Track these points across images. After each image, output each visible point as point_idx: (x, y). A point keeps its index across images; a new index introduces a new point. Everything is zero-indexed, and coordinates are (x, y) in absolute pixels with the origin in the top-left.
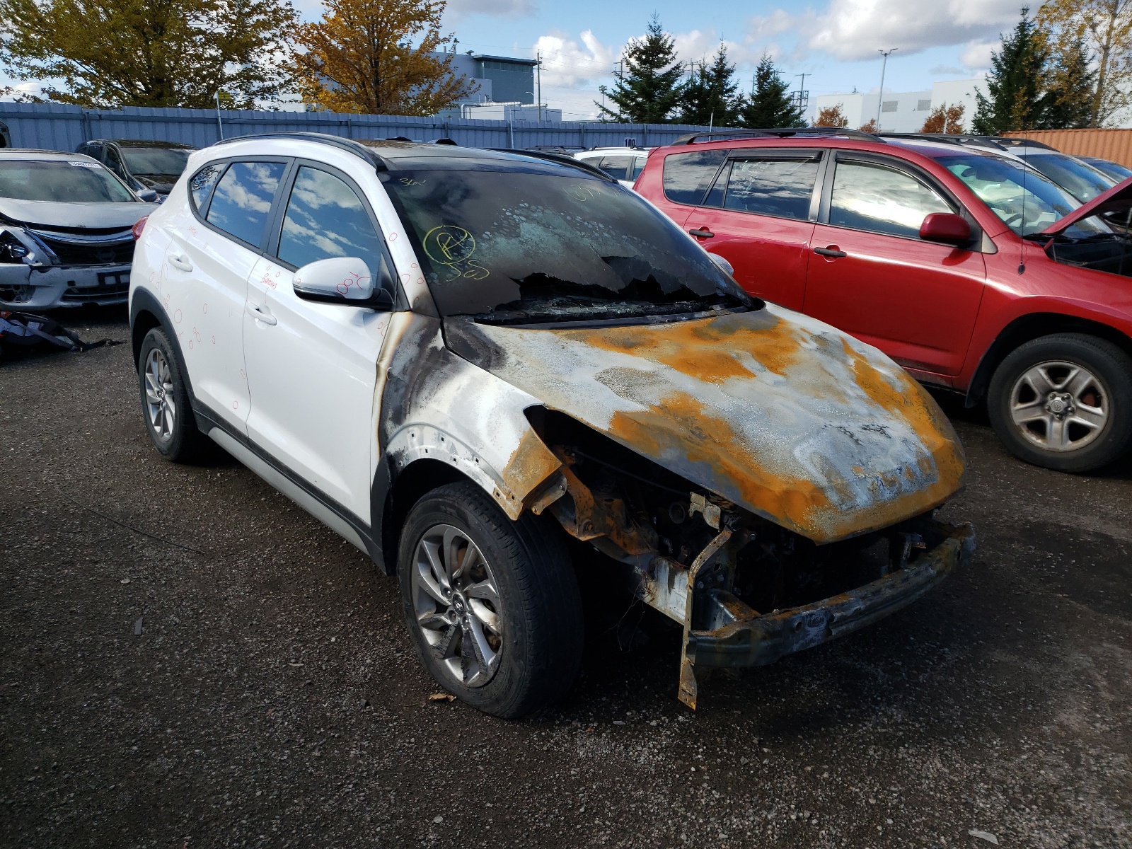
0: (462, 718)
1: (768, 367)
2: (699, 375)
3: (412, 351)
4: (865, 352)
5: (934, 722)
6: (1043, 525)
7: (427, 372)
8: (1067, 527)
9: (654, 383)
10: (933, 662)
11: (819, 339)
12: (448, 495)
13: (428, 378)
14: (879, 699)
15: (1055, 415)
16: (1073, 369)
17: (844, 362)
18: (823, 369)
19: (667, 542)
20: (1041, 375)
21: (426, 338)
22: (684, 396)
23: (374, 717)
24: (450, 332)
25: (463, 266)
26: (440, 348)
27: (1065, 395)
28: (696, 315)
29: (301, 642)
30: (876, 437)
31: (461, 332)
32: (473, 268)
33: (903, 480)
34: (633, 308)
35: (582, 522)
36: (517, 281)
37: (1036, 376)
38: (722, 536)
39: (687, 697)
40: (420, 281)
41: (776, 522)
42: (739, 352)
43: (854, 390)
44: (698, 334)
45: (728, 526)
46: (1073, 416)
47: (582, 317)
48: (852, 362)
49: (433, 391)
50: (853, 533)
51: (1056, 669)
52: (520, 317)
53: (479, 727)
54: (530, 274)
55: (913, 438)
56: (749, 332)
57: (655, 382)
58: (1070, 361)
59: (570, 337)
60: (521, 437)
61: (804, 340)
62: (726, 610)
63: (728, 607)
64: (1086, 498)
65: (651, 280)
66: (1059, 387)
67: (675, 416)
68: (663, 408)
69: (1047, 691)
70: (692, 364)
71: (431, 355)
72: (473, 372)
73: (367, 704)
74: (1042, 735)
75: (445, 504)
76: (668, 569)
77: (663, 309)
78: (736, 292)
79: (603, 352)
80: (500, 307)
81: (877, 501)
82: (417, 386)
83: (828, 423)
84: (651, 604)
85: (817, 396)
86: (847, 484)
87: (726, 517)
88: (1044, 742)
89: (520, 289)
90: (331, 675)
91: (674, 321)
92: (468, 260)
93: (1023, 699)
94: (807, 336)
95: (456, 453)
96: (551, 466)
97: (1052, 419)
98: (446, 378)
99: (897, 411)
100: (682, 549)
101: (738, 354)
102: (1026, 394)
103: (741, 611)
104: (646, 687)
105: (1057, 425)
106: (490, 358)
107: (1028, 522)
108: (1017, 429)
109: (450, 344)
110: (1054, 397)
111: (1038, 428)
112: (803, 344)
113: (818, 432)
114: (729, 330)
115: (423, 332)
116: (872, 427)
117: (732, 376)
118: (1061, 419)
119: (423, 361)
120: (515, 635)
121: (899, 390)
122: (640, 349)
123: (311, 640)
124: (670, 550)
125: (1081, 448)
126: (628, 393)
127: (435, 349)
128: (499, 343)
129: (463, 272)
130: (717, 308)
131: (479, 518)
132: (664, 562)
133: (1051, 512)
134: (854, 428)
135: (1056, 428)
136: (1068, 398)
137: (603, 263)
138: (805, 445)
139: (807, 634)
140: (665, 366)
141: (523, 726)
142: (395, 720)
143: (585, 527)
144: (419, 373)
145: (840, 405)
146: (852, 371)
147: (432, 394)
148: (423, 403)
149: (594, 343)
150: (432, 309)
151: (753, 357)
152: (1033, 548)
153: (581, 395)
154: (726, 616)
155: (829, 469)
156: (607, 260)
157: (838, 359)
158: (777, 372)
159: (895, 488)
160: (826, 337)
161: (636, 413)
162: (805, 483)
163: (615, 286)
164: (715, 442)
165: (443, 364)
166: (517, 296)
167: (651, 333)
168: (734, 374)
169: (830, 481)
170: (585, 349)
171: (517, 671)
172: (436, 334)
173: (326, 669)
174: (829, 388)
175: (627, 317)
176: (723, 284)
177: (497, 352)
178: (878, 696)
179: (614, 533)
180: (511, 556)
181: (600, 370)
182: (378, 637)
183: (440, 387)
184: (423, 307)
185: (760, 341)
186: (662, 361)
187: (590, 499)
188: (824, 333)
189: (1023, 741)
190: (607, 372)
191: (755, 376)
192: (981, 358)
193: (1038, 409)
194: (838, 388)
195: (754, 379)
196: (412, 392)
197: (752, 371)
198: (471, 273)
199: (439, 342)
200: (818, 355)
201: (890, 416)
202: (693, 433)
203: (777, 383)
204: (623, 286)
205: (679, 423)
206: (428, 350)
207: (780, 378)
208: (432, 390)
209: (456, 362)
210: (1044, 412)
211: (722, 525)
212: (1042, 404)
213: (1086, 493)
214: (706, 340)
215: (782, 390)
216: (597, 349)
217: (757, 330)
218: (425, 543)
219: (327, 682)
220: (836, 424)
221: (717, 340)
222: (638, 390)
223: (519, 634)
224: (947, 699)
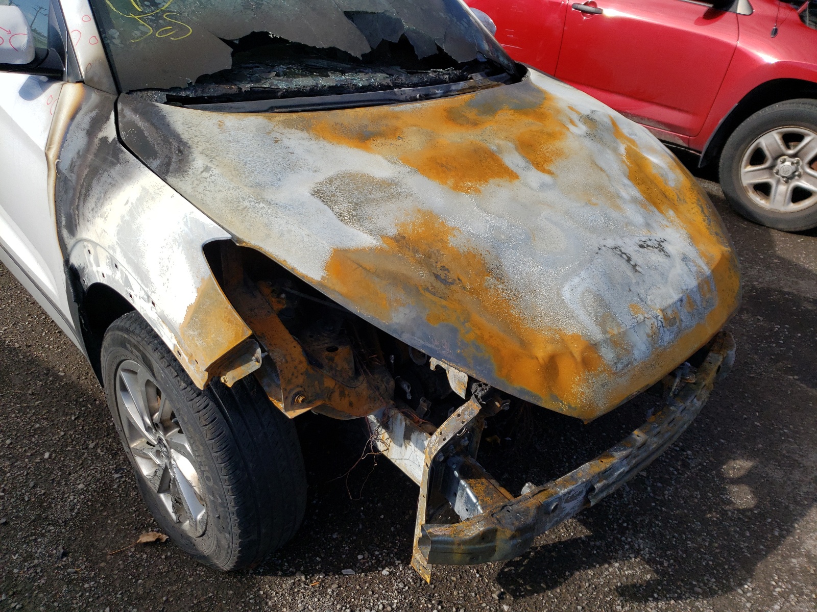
0: (173, 569)
1: (533, 164)
2: (451, 182)
3: (79, 140)
4: (635, 135)
5: (682, 557)
6: (767, 291)
7: (95, 172)
8: (788, 293)
9: (391, 198)
10: (677, 470)
11: (589, 120)
12: (133, 332)
13: (94, 182)
14: (625, 525)
15: (781, 178)
16: (808, 135)
17: (615, 150)
18: (595, 164)
19: (405, 386)
20: (776, 140)
21: (97, 124)
22: (429, 218)
23: (69, 574)
24: (124, 116)
25: (156, 21)
26: (110, 140)
27: (795, 160)
28: (454, 87)
29: (9, 459)
30: (655, 257)
31: (137, 119)
32: (170, 24)
33: (684, 315)
34: (379, 78)
35: (289, 393)
36: (229, 43)
37: (770, 141)
38: (468, 407)
39: (421, 568)
40: (93, 41)
41: (539, 404)
42: (501, 142)
43: (629, 191)
44: (453, 117)
45: (476, 396)
46: (798, 180)
47: (314, 92)
48: (622, 149)
49: (100, 202)
50: (628, 398)
51: (797, 475)
52: (230, 92)
53: (189, 584)
54: (249, 33)
55: (692, 252)
56: (512, 112)
57: (393, 196)
58: (806, 127)
59: (288, 125)
60: (198, 286)
61: (572, 122)
62: (468, 490)
63: (471, 488)
64: (802, 259)
65: (404, 40)
66: (791, 152)
67: (416, 251)
68: (401, 241)
69: (792, 507)
70: (442, 165)
71: (100, 149)
72: (147, 179)
73: (65, 554)
74: (792, 572)
75: (130, 342)
76: (404, 423)
77: (415, 79)
78: (498, 57)
79: (329, 147)
80: (203, 80)
81: (657, 349)
82: (84, 190)
83: (603, 243)
84: (385, 453)
85: (589, 203)
86: (625, 333)
87: (474, 387)
88: (794, 582)
89: (233, 55)
90: (33, 508)
91: (427, 97)
92: (164, 12)
93: (769, 520)
94: (575, 117)
95: (131, 288)
96: (237, 334)
97: (778, 182)
98: (114, 185)
99: (671, 213)
100: (421, 402)
101: (498, 146)
102: (758, 157)
103: (488, 493)
104: (382, 517)
105: (783, 188)
106: (170, 159)
107: (754, 287)
108: (744, 190)
109: (122, 134)
110: (783, 162)
111: (764, 189)
112: (572, 128)
113: (592, 259)
114: (490, 109)
115: (94, 114)
116: (649, 243)
117: (491, 181)
118: (787, 182)
119: (90, 157)
120: (217, 510)
121: (672, 184)
122: (380, 141)
123: (21, 457)
124: (409, 397)
125: (801, 210)
126: (355, 216)
127: (104, 139)
128: (185, 137)
129: (156, 29)
130: (477, 77)
131: (166, 370)
132: (400, 416)
133: (773, 276)
134: (630, 248)
135: (782, 191)
136: (798, 163)
137: (345, 19)
138: (576, 280)
139: (563, 509)
140: (407, 169)
141: (240, 581)
142: (93, 579)
143: (293, 399)
144: (86, 172)
145: (614, 214)
146: (623, 162)
147: (99, 205)
148: (90, 215)
149: (320, 133)
150: (107, 82)
151: (517, 149)
152: (761, 318)
153: (287, 223)
154: (468, 498)
155: (605, 314)
156: (349, 15)
157: (608, 147)
158: (544, 171)
159: (675, 327)
160: (595, 117)
161: (361, 251)
162: (575, 338)
163: (359, 47)
164: (464, 288)
165: (113, 164)
166: (226, 63)
167: (396, 116)
168: (492, 177)
169: (605, 332)
170: (306, 143)
171: (224, 542)
172: (108, 118)
173: (30, 500)
174: (601, 190)
175: (371, 91)
176: (486, 47)
177: (180, 151)
178: (624, 522)
179: (336, 395)
180: (204, 423)
181: (321, 177)
182: (99, 451)
183: (107, 196)
184: (96, 79)
185: (525, 125)
186: (406, 161)
187: (301, 362)
188: (593, 111)
189: (774, 583)
190: (330, 181)
191: (517, 177)
192: (721, 121)
193: (767, 171)
194: (612, 189)
195: (516, 182)
196: (79, 198)
197: (515, 169)
198: (167, 31)
199: (109, 131)
200: (588, 143)
201: (665, 222)
202: (437, 277)
203: (543, 186)
204: (368, 50)
205: (420, 262)
206: (96, 141)
207: (547, 178)
208: (99, 199)
209: (126, 162)
210: (772, 175)
211: (469, 394)
212: (771, 168)
213: (801, 254)
214: (461, 125)
215: (551, 195)
216: (322, 143)
217: (522, 109)
218: (124, 375)
219: (26, 520)
220: (610, 243)
221: (475, 124)
222: (370, 210)
223: (220, 509)
224: (694, 523)
